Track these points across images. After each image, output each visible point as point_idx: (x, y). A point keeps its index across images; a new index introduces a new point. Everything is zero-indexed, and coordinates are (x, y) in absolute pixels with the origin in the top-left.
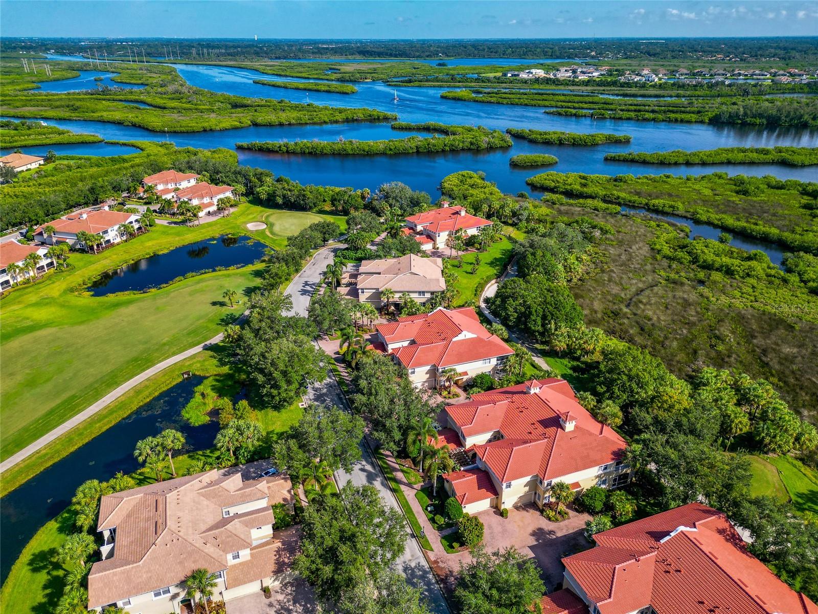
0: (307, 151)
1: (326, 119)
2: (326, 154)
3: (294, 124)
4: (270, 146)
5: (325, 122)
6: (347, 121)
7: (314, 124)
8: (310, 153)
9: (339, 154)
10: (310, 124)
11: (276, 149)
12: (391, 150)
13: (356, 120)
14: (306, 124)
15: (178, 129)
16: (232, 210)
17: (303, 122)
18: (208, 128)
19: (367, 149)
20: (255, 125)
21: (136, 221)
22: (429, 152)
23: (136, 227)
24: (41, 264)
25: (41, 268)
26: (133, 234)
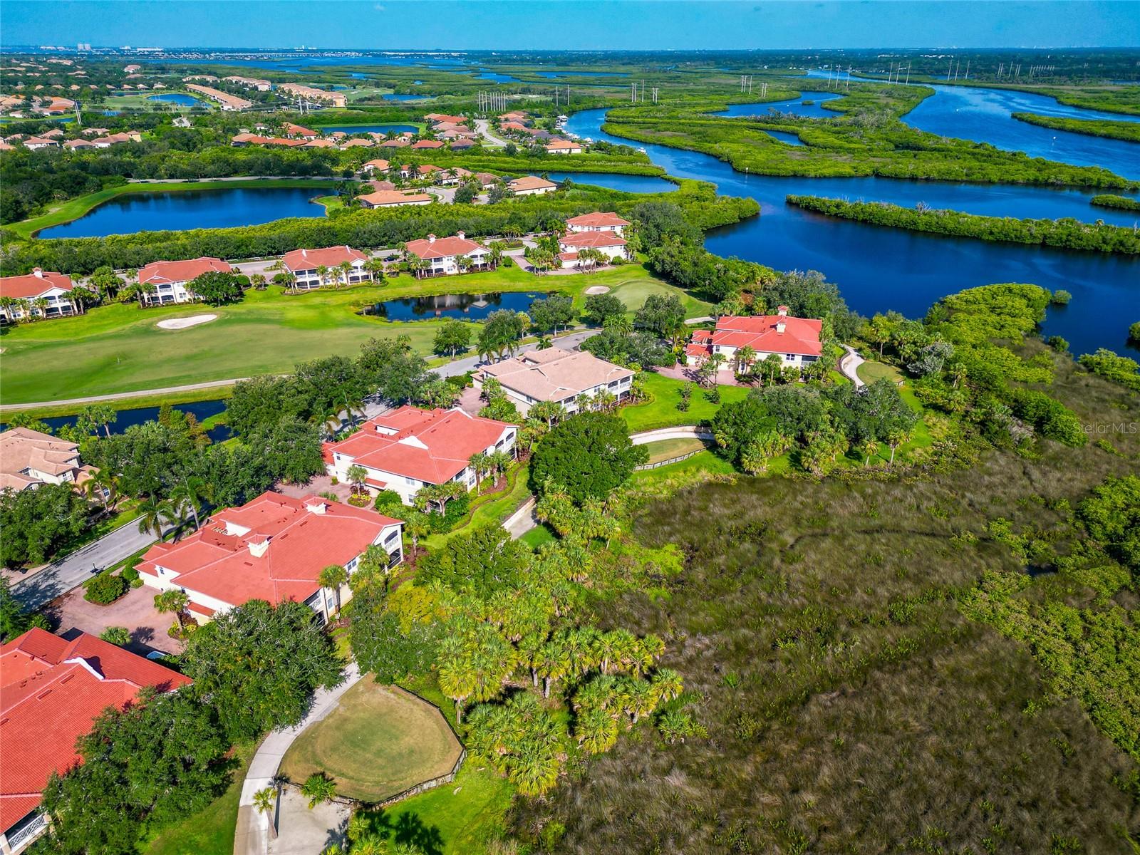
0: (861, 217)
1: (995, 178)
2: (885, 225)
3: (934, 180)
4: (818, 204)
5: (991, 182)
6: (1036, 183)
7: (971, 182)
8: (864, 221)
9: (905, 229)
10: (962, 181)
11: (825, 209)
12: (991, 233)
13: (1053, 184)
14: (956, 181)
15: (759, 170)
17: (951, 178)
18: (800, 173)
20: (878, 175)
21: (481, 256)
23: (479, 262)
24: (356, 275)
25: (356, 278)
26: (473, 269)
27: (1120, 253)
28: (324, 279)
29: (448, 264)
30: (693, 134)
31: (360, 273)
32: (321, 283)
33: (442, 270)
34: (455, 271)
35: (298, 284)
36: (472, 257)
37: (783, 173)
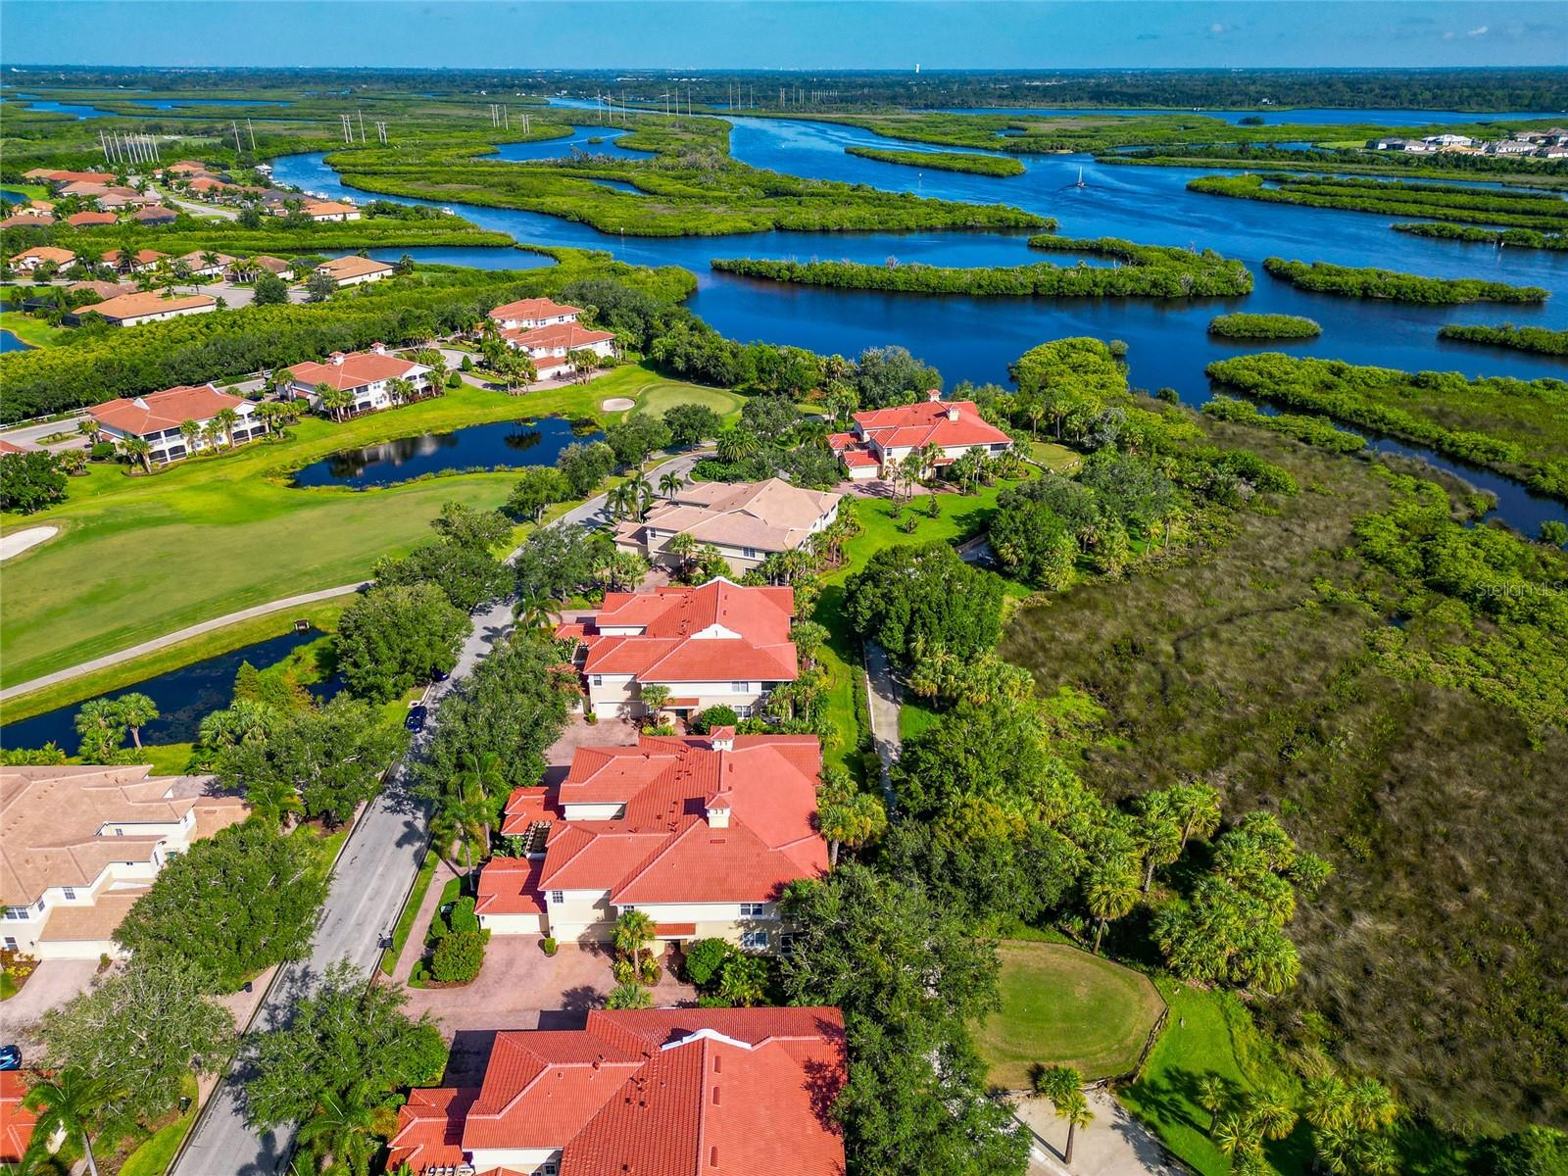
0: (824, 280)
1: (912, 224)
2: (857, 288)
3: (847, 231)
4: (763, 269)
5: (908, 230)
6: (953, 228)
7: (888, 231)
8: (829, 285)
9: (881, 290)
10: (879, 231)
11: (773, 274)
12: (980, 286)
13: (971, 227)
14: (872, 231)
15: (641, 231)
16: (600, 373)
17: (867, 227)
18: (692, 232)
19: (934, 282)
20: (780, 228)
21: (422, 376)
22: (1058, 295)
23: (420, 385)
24: (242, 428)
25: (241, 434)
26: (412, 398)
27: (1112, 295)
28: (191, 442)
29: (376, 394)
30: (492, 186)
31: (248, 425)
32: (189, 450)
33: (368, 404)
34: (387, 404)
35: (152, 456)
36: (410, 378)
37: (670, 232)
